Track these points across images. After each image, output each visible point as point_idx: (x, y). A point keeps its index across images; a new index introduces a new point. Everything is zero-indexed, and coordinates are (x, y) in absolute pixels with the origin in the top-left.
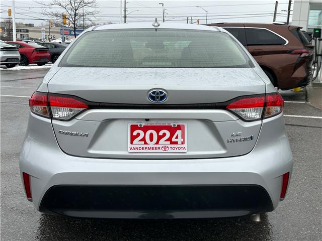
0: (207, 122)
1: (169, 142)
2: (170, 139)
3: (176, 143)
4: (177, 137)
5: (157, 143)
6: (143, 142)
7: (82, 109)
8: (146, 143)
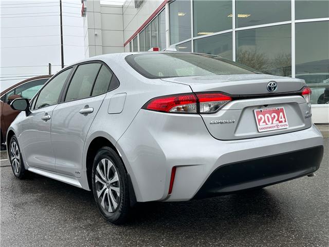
0: (294, 104)
1: (278, 122)
2: (278, 120)
3: (281, 122)
4: (281, 118)
5: (272, 123)
6: (265, 124)
7: (228, 101)
8: (267, 124)
